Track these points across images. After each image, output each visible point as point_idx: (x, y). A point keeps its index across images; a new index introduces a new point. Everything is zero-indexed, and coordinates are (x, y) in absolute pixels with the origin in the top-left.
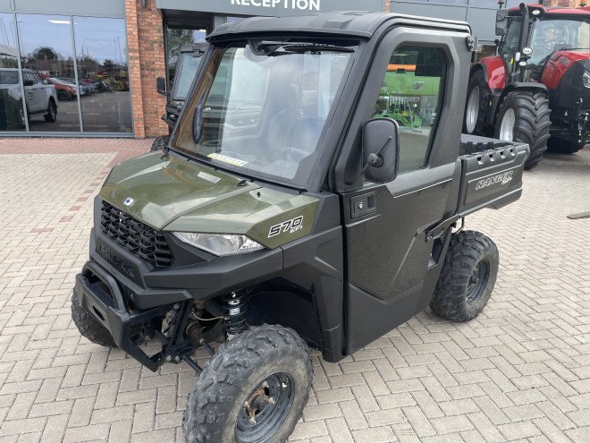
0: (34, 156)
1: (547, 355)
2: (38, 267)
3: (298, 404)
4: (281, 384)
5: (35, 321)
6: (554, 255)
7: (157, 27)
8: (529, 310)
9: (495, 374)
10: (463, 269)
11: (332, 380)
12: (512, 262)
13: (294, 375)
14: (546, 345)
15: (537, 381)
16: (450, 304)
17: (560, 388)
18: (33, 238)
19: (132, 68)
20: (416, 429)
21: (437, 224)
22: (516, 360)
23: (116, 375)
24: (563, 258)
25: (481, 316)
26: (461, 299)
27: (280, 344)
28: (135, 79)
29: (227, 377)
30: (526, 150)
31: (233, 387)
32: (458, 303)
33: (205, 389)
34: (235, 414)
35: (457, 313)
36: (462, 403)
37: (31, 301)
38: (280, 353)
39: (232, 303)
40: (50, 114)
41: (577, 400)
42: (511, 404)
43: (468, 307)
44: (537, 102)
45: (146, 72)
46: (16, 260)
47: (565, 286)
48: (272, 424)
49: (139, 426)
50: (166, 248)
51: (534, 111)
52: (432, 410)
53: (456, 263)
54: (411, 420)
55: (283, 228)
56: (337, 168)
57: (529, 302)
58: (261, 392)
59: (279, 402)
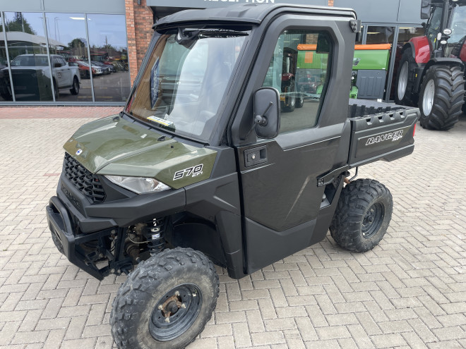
0: (57, 119)
1: (426, 282)
2: (43, 202)
3: (206, 310)
4: (191, 294)
5: (33, 241)
6: (453, 200)
7: (149, 21)
8: (420, 245)
9: (378, 295)
10: (357, 210)
11: (244, 294)
12: (414, 206)
13: (201, 287)
14: (427, 273)
15: (413, 302)
16: (347, 237)
17: (432, 309)
18: (43, 180)
19: (130, 53)
20: (302, 334)
21: (329, 172)
22: (398, 285)
23: (83, 282)
24: (460, 203)
25: (377, 249)
26: (357, 234)
27: (187, 263)
28: (133, 61)
29: (141, 285)
30: (416, 113)
31: (145, 293)
32: (354, 237)
33: (124, 294)
34: (148, 314)
35: (353, 245)
36: (345, 317)
37: (33, 226)
38: (186, 270)
39: (153, 230)
40: (74, 89)
41: (444, 319)
42: (387, 319)
43: (363, 240)
44: (453, 74)
45: (141, 56)
46: (28, 196)
47: (456, 226)
48: (184, 324)
49: (91, 321)
50: (101, 187)
51: (450, 81)
52: (319, 320)
53: (352, 205)
54: (300, 327)
55: (186, 173)
56: (233, 127)
57: (421, 239)
58: (174, 299)
59: (190, 308)
